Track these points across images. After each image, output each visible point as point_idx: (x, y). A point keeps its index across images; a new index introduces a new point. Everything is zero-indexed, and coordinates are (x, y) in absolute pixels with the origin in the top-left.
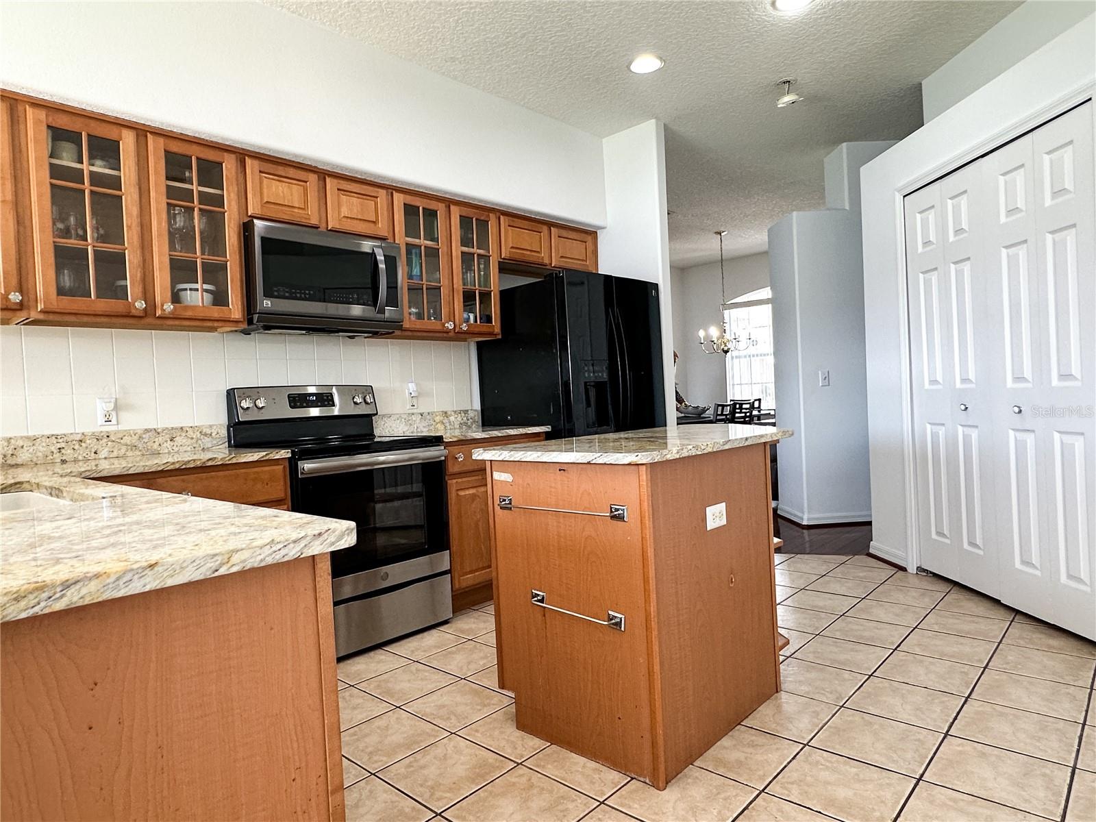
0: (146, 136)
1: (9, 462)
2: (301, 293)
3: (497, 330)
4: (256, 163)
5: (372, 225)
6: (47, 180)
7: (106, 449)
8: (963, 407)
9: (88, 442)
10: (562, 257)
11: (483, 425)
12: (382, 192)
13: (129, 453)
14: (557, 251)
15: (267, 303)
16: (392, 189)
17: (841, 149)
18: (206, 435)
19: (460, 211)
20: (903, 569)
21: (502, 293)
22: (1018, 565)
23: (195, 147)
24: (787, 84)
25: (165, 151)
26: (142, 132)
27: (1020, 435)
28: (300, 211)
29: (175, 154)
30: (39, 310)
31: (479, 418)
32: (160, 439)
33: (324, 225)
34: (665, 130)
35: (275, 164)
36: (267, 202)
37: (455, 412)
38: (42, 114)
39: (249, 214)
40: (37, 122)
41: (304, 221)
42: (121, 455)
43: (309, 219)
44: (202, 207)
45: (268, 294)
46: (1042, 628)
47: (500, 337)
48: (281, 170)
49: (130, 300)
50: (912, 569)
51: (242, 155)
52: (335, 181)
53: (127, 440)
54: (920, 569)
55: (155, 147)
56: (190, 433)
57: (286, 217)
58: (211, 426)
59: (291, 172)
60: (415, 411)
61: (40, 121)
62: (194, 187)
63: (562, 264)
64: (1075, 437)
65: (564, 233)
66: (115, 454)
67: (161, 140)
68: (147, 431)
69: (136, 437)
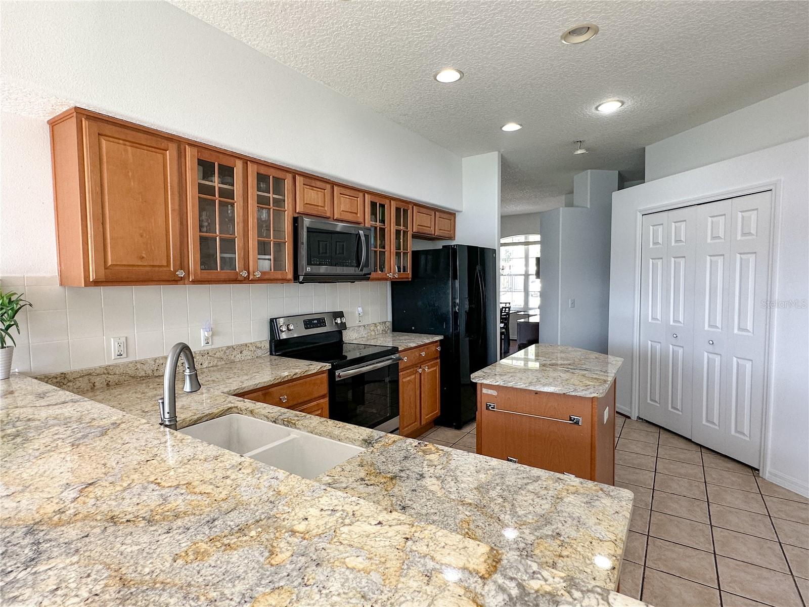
0: (247, 163)
1: (155, 375)
2: (324, 261)
3: (410, 276)
4: (302, 178)
5: (355, 215)
6: (197, 195)
7: (207, 362)
8: (675, 336)
9: (197, 357)
10: (440, 230)
11: (393, 331)
12: (361, 195)
13: (219, 363)
14: (438, 227)
15: (309, 269)
16: (365, 192)
17: (587, 172)
18: (258, 348)
19: (396, 205)
20: (629, 418)
21: (413, 252)
22: (704, 422)
23: (272, 170)
24: (579, 143)
25: (257, 173)
26: (246, 160)
27: (711, 356)
28: (322, 208)
29: (262, 174)
30: (191, 280)
31: (391, 327)
32: (235, 353)
33: (332, 217)
34: (502, 158)
35: (312, 179)
36: (306, 204)
37: (380, 323)
38: (195, 150)
39: (297, 211)
40: (192, 156)
41: (324, 215)
42: (215, 364)
43: (326, 213)
44: (274, 208)
45: (309, 263)
46: (719, 456)
47: (410, 280)
48: (313, 183)
49: (237, 270)
50: (634, 417)
51: (295, 173)
52: (339, 188)
53: (218, 355)
54: (639, 418)
55: (252, 169)
56: (251, 348)
57: (315, 213)
58: (261, 342)
59: (319, 184)
60: (361, 324)
61: (194, 156)
62: (271, 195)
63: (441, 234)
64: (746, 361)
65: (443, 215)
66: (211, 365)
67: (255, 166)
68: (228, 348)
69: (222, 353)
